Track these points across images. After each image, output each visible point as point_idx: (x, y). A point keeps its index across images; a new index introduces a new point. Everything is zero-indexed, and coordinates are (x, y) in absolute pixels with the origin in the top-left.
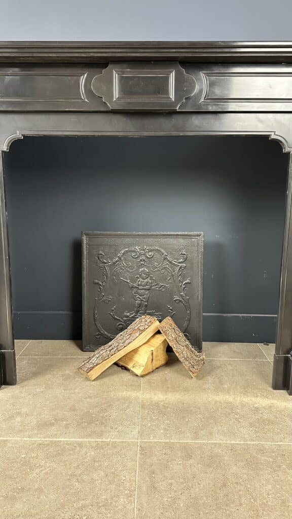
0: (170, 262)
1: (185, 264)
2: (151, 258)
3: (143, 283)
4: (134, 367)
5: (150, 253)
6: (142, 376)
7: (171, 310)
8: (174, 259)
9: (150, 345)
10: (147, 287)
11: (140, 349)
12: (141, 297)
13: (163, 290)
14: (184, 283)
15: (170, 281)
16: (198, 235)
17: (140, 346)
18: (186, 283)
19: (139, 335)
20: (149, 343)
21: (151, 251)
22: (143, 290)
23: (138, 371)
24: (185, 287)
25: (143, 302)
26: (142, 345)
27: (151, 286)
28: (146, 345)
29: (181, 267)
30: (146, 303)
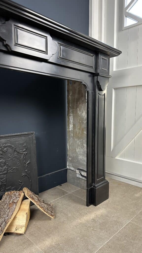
0: (18, 153)
1: (27, 152)
2: (6, 152)
3: (2, 170)
4: (17, 230)
5: (5, 149)
6: (25, 233)
7: (21, 183)
8: (20, 150)
9: (22, 210)
10: (5, 172)
11: (18, 216)
12: (1, 180)
13: (15, 171)
14: (27, 164)
15: (19, 165)
16: (32, 134)
17: (17, 214)
18: (28, 163)
19: (16, 206)
20: (21, 209)
21: (5, 147)
22: (3, 175)
23: (21, 231)
24: (28, 166)
25: (3, 183)
26: (17, 213)
27: (8, 171)
28: (20, 211)
29: (24, 154)
30: (5, 183)
